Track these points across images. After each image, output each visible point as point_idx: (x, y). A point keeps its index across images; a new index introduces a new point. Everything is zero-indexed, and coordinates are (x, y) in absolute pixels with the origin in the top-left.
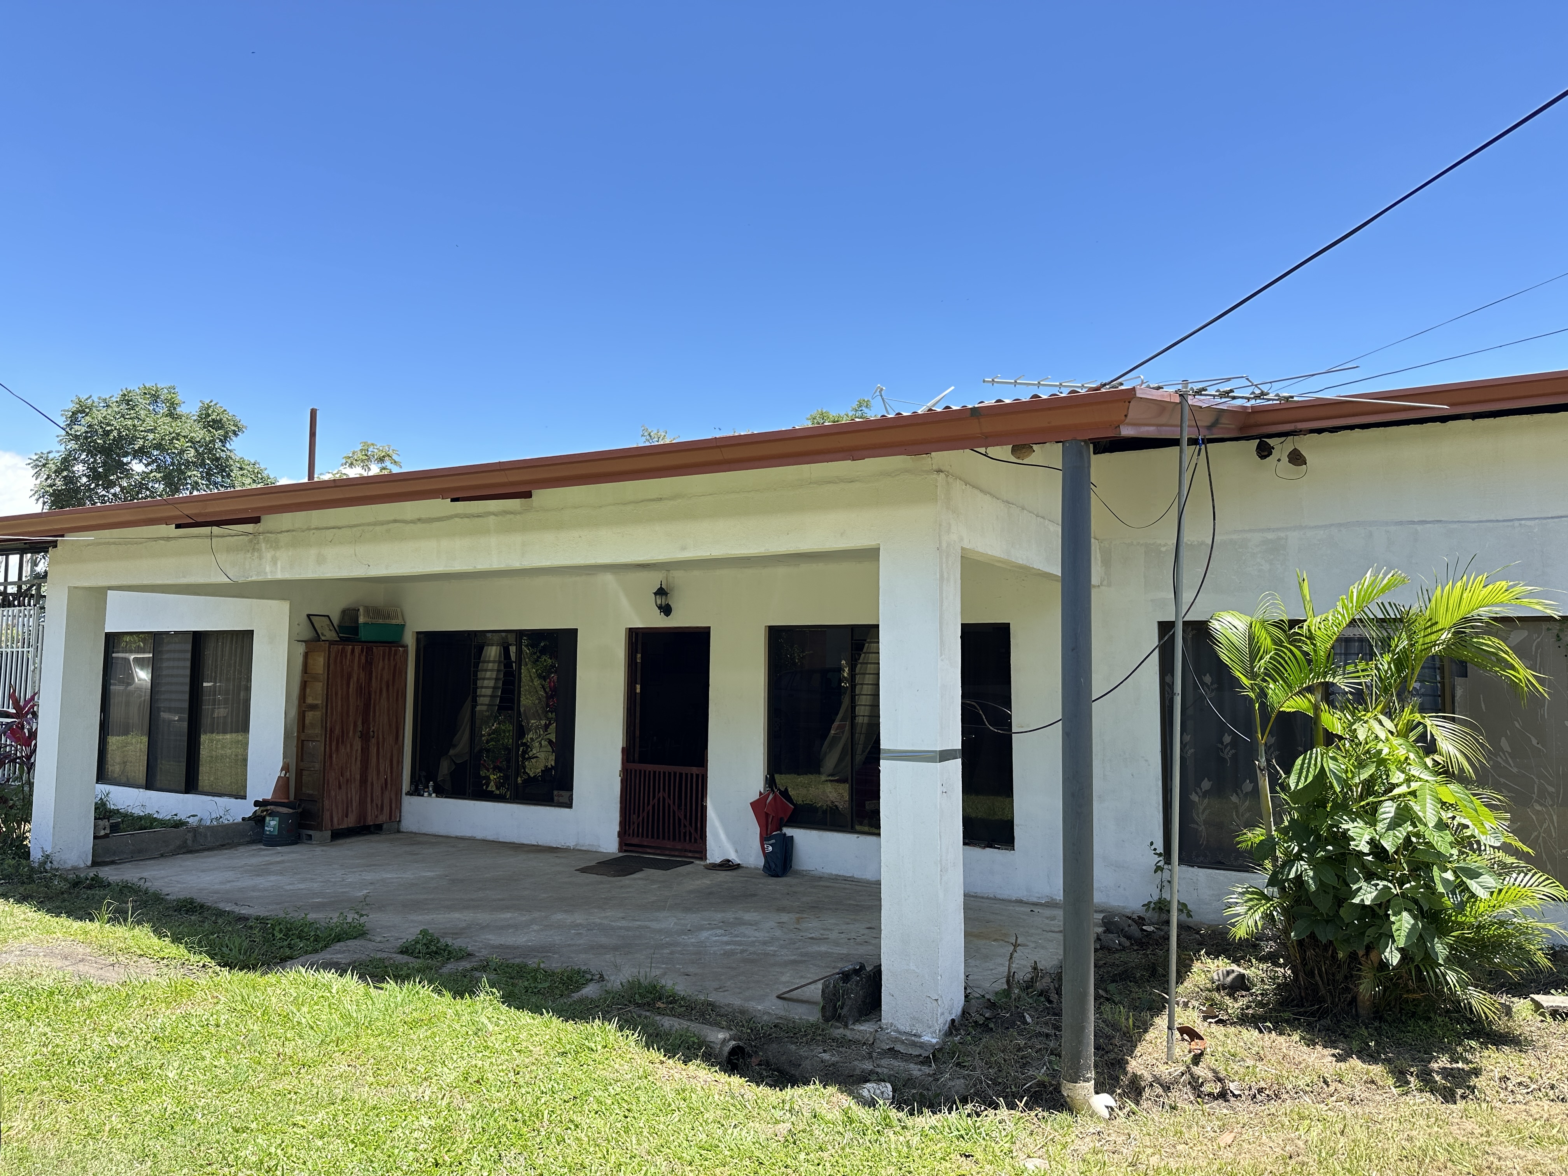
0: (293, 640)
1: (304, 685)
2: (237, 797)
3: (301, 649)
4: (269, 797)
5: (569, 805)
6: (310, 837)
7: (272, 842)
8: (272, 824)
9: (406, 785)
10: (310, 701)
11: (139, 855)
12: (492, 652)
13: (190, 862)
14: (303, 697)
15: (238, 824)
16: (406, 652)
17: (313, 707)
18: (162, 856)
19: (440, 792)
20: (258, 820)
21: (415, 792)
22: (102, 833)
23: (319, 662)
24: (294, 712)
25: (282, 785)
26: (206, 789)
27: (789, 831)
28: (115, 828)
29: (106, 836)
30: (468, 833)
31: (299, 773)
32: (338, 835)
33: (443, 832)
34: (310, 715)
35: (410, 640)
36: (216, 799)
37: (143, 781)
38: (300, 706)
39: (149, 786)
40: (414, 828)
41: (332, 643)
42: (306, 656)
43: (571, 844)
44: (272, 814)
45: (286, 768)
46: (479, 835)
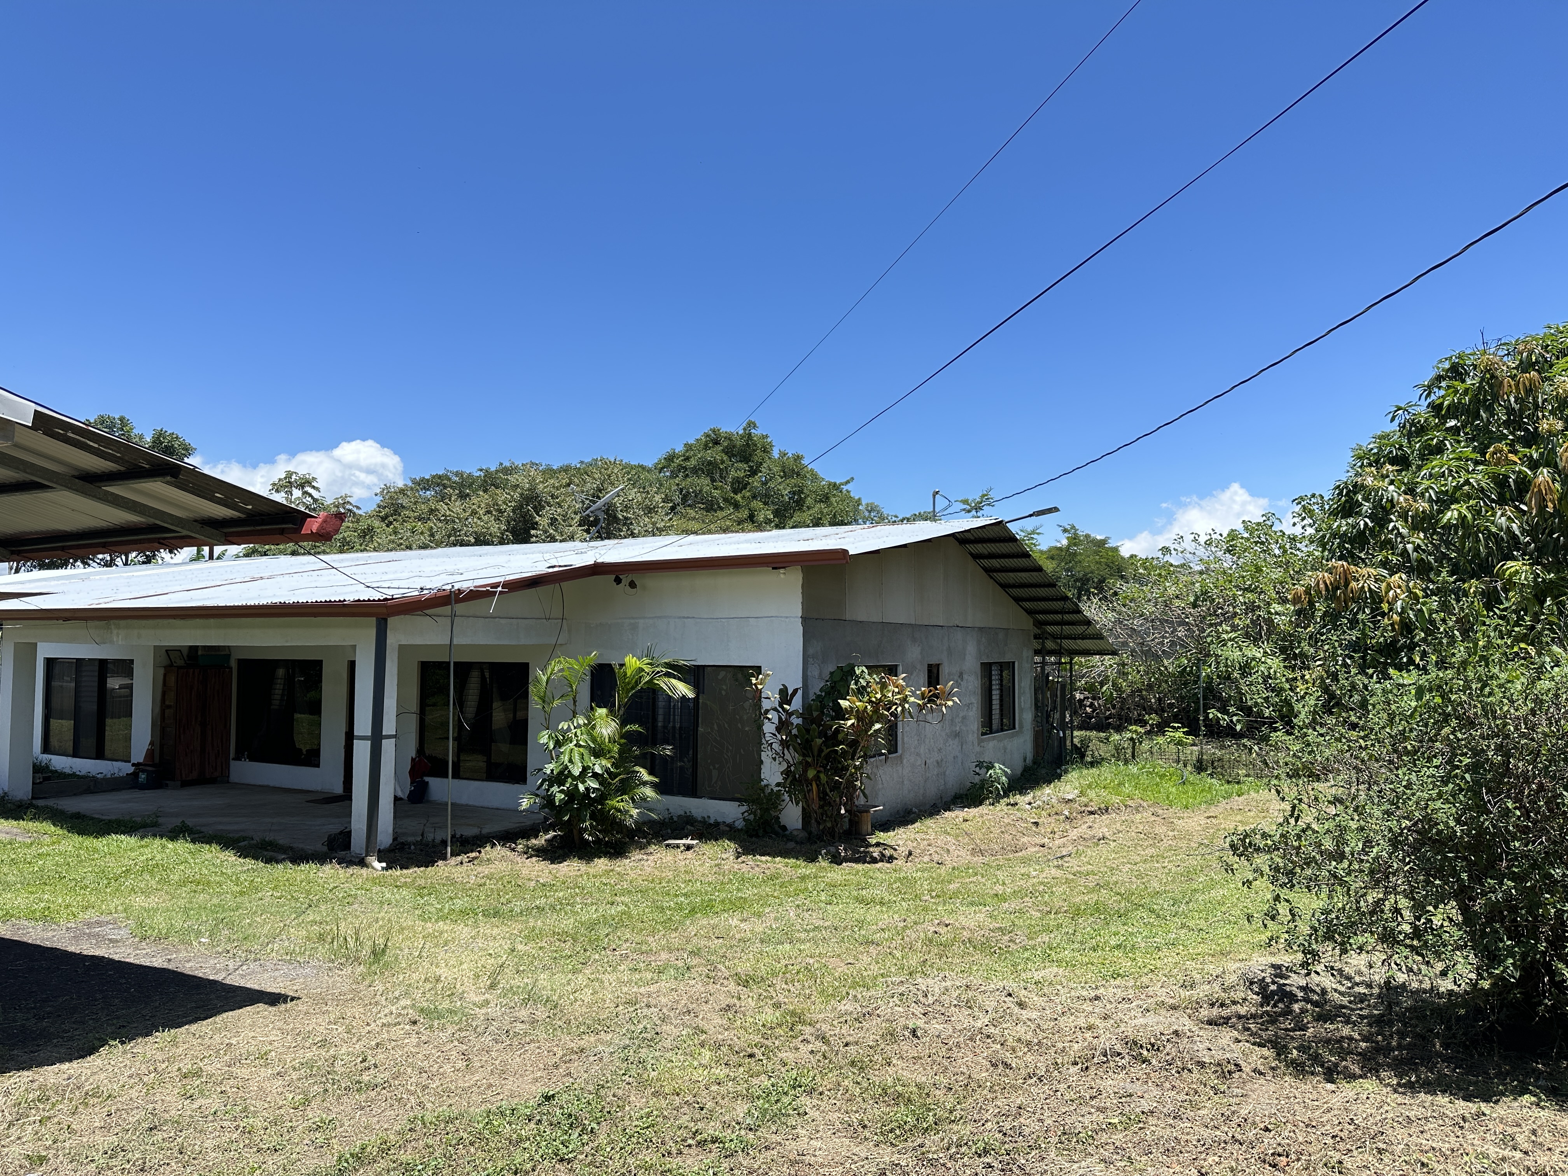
0: (155, 667)
1: (164, 694)
2: (126, 762)
3: (162, 671)
4: (141, 761)
5: (318, 766)
6: (167, 785)
7: (143, 787)
8: (143, 777)
9: (232, 754)
10: (167, 703)
11: (61, 793)
12: (281, 672)
13: (89, 797)
14: (163, 700)
15: (123, 777)
16: (231, 672)
17: (169, 707)
18: (75, 795)
19: (253, 759)
20: (135, 775)
21: (237, 758)
22: (38, 781)
23: (172, 679)
24: (158, 710)
25: (150, 754)
26: (109, 756)
27: (426, 779)
28: (46, 779)
29: (40, 783)
30: (266, 783)
31: (162, 746)
32: (185, 784)
33: (252, 783)
34: (167, 711)
35: (233, 664)
36: (114, 763)
37: (71, 753)
38: (161, 706)
39: (75, 755)
40: (236, 781)
41: (179, 668)
42: (165, 675)
43: (319, 789)
44: (143, 771)
45: (152, 743)
46: (272, 784)
